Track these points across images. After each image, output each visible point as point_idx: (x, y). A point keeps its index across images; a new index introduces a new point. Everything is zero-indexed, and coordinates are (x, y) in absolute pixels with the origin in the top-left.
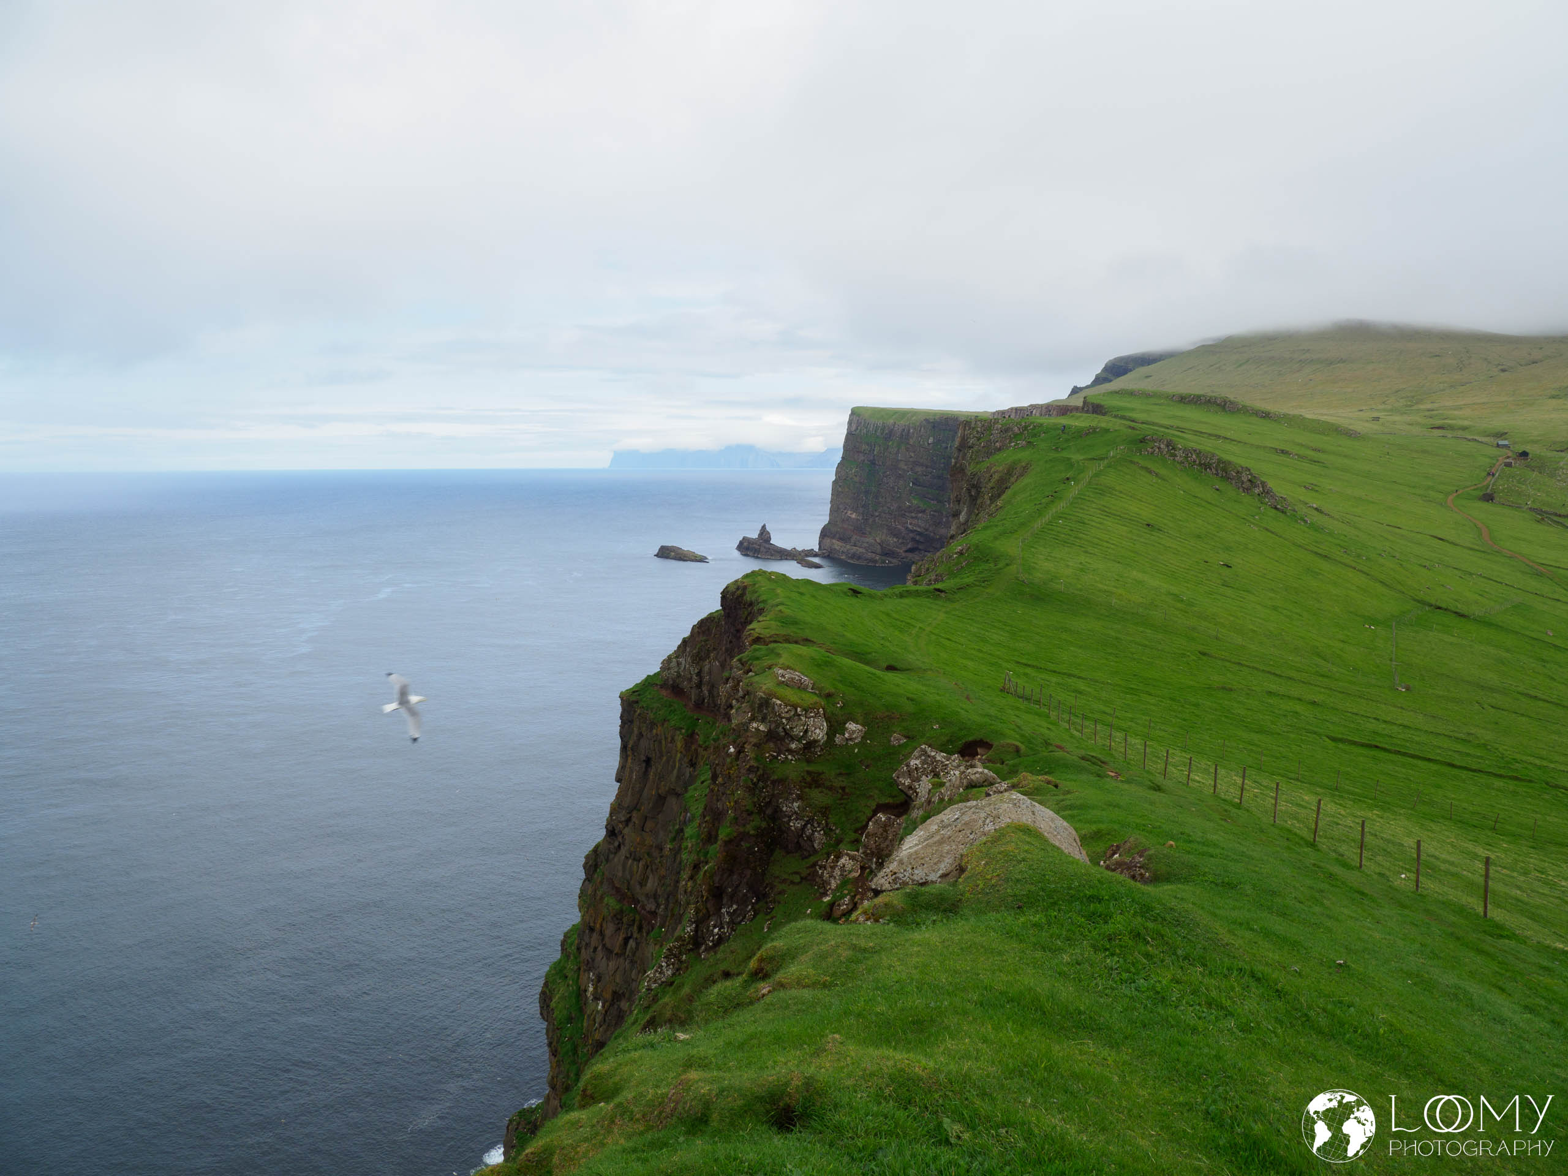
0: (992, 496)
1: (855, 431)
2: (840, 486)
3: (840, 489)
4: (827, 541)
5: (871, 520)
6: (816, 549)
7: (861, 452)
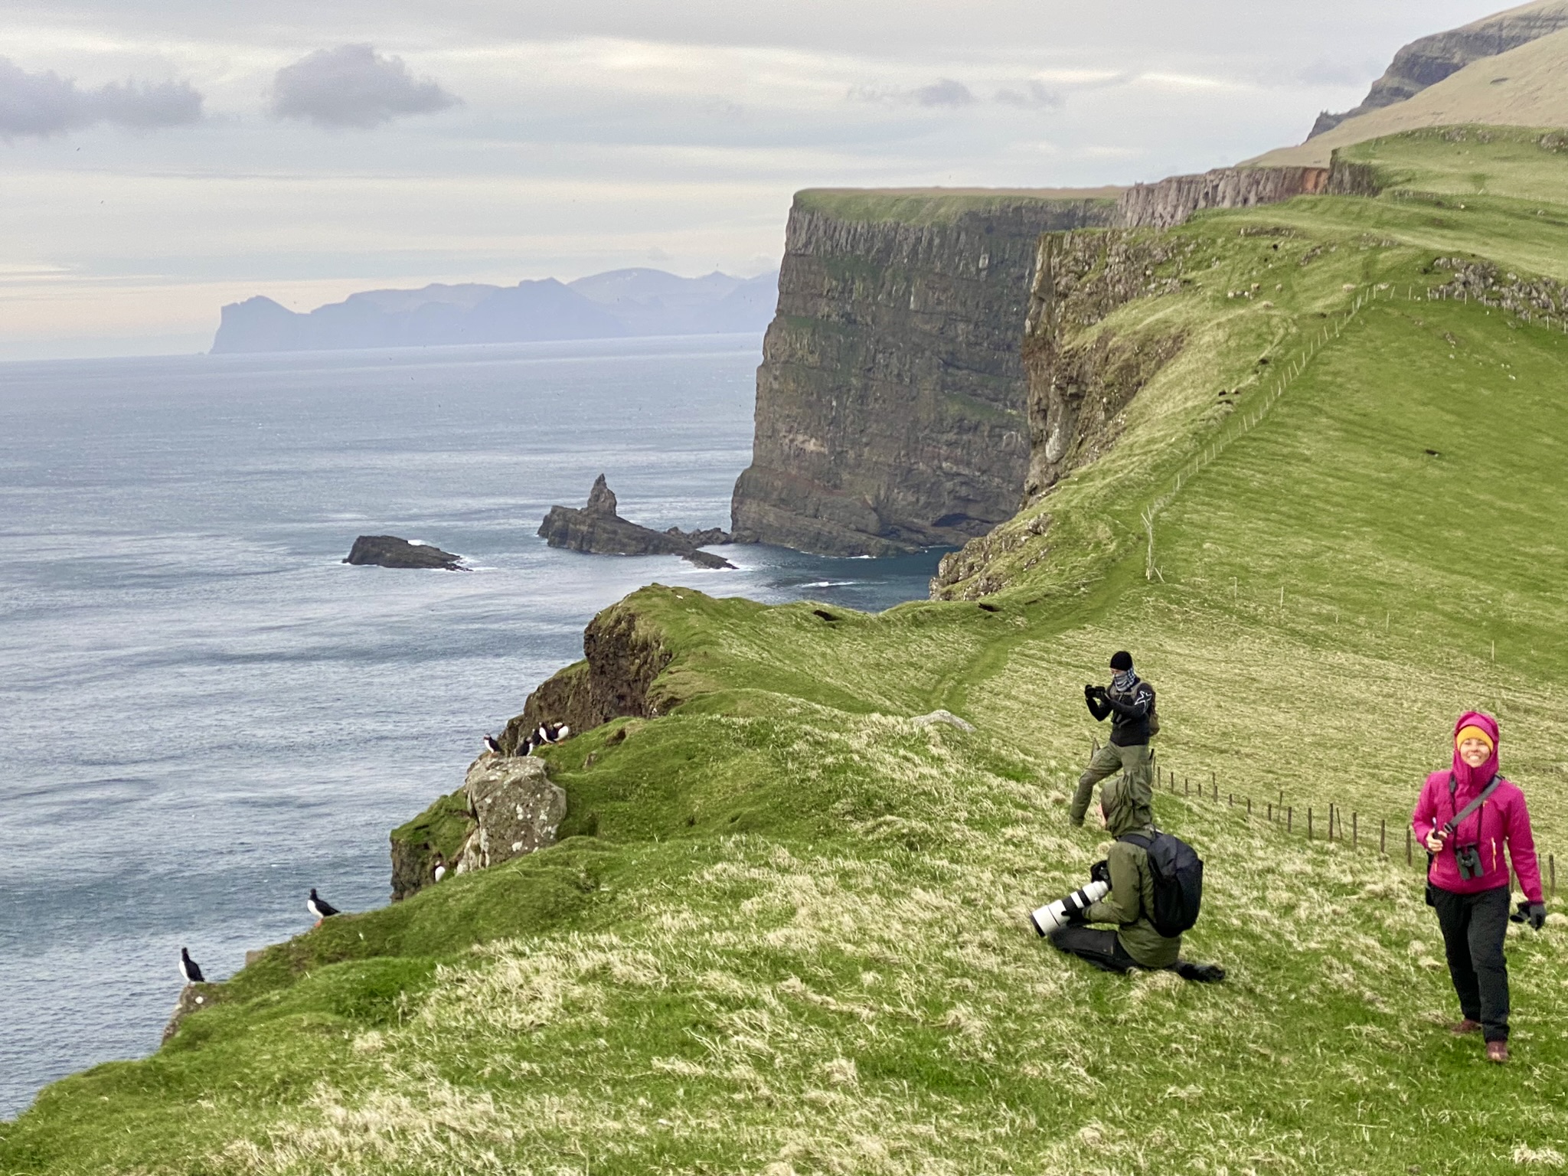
0: (1109, 403)
1: (806, 245)
2: (776, 378)
3: (776, 386)
4: (752, 508)
5: (851, 454)
6: (727, 528)
7: (821, 295)
